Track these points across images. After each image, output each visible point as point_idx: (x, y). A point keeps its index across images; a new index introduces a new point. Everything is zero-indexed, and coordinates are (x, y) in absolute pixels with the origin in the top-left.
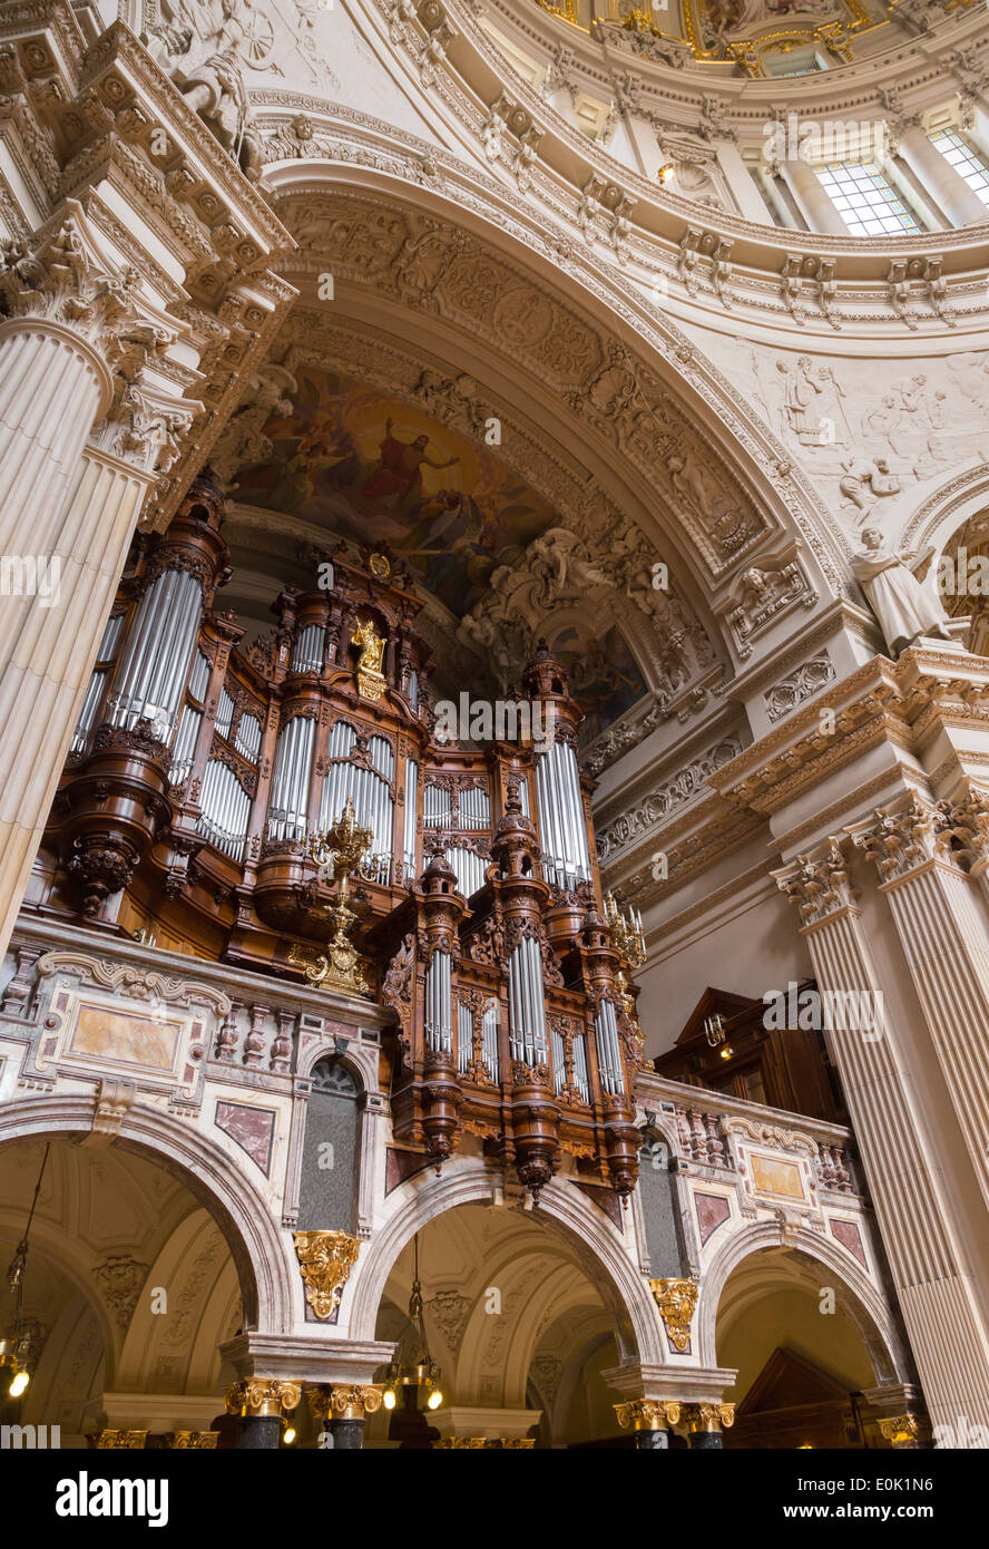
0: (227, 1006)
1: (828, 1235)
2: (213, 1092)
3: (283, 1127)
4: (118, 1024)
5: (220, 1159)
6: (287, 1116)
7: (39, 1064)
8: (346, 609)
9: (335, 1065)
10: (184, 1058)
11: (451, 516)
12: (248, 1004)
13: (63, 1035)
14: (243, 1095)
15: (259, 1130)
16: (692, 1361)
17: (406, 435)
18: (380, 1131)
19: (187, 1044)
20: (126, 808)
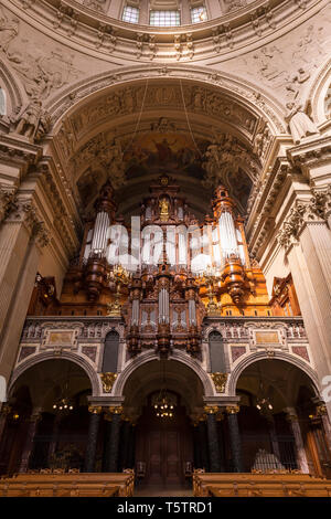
0: (83, 325)
1: (291, 353)
2: (81, 345)
3: (98, 351)
4: (59, 335)
5: (82, 360)
6: (99, 347)
7: (43, 347)
8: (156, 199)
9: (113, 333)
10: (74, 339)
11: (185, 155)
12: (88, 323)
13: (47, 340)
14: (88, 345)
15: (92, 352)
16: (225, 395)
17: (160, 141)
18: (124, 347)
19: (74, 336)
20: (94, 277)
